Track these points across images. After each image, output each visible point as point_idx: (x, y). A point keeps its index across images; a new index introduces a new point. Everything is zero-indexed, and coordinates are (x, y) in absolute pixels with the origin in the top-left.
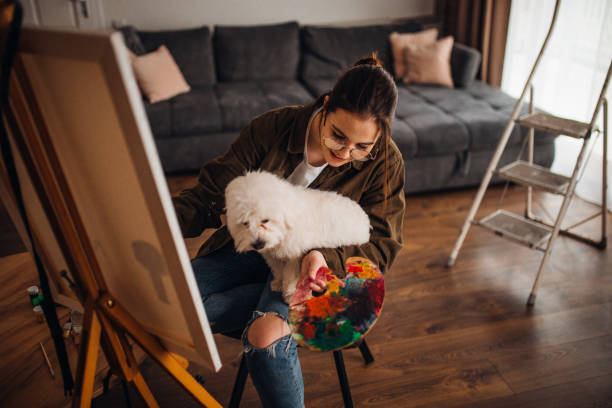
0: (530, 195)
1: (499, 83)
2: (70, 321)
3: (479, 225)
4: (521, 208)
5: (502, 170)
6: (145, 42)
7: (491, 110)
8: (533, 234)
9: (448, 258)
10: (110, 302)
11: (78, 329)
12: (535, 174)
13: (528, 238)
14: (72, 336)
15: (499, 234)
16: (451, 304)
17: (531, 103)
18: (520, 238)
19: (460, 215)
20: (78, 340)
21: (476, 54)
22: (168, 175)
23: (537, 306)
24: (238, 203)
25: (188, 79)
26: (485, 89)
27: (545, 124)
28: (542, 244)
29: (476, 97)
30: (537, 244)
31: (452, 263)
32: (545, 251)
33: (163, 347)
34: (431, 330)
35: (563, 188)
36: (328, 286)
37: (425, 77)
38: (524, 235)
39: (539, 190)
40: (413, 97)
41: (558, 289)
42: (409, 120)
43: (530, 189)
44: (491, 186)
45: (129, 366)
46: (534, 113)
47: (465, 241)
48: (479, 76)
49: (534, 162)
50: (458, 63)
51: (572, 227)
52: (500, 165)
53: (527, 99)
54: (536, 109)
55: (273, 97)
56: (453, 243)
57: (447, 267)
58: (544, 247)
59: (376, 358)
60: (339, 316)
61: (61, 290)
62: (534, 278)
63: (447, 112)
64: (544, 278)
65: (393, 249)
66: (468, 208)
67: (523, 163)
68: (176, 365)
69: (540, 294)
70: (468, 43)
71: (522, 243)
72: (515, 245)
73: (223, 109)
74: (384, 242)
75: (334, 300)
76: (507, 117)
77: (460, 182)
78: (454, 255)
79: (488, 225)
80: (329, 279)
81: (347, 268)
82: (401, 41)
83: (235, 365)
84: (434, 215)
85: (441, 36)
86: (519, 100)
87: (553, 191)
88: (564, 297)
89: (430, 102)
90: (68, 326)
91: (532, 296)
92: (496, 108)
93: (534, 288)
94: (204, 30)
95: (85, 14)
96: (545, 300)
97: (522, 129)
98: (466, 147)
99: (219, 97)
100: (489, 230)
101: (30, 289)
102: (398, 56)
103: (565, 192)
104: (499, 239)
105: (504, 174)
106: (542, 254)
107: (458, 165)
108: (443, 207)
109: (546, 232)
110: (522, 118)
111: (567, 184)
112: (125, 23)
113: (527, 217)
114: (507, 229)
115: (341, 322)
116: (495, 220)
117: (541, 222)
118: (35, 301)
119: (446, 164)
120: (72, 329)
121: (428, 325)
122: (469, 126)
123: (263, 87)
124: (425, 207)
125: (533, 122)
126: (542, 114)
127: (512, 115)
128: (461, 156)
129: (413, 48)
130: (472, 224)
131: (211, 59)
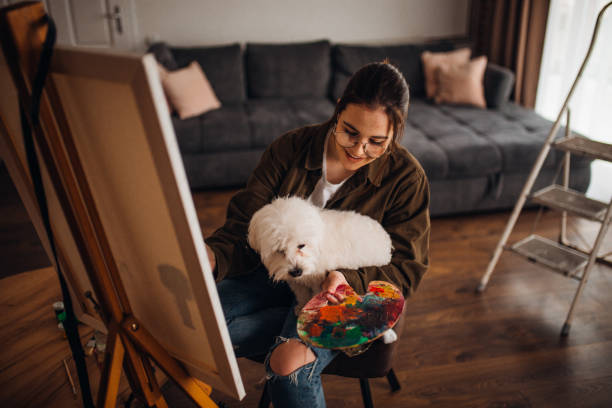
0: (565, 220)
1: (533, 104)
2: (93, 339)
3: (511, 250)
4: (555, 233)
5: (536, 195)
6: (176, 58)
7: (524, 132)
8: (568, 260)
9: (479, 283)
10: (134, 326)
11: (102, 347)
12: (571, 199)
13: (563, 265)
14: (96, 354)
15: (532, 260)
16: (480, 331)
17: (567, 127)
18: (553, 265)
19: (491, 239)
20: (101, 359)
21: (510, 76)
22: (195, 191)
23: (571, 337)
24: (273, 230)
25: (218, 95)
26: (518, 110)
27: (582, 148)
28: (578, 271)
29: (510, 118)
30: (572, 272)
31: (482, 288)
32: (580, 280)
33: (186, 372)
34: (461, 358)
35: (601, 214)
36: (345, 300)
37: (457, 97)
38: (558, 262)
39: (575, 215)
40: (444, 117)
41: (593, 319)
42: (441, 141)
43: (565, 214)
44: (525, 209)
45: (152, 389)
46: (570, 136)
47: (497, 266)
48: (512, 97)
49: (570, 187)
50: (491, 83)
51: (609, 254)
52: (535, 189)
53: (563, 121)
54: (573, 132)
55: (304, 115)
56: (484, 268)
57: (477, 292)
58: (580, 275)
59: (403, 386)
60: (350, 323)
61: (86, 310)
62: (568, 308)
63: (480, 133)
64: (579, 306)
65: (418, 271)
66: (501, 232)
67: (559, 188)
68: (199, 391)
69: (575, 324)
70: (502, 63)
71: (557, 270)
72: (548, 272)
73: (253, 127)
74: (407, 264)
75: (348, 310)
76: (541, 140)
77: (493, 205)
78: (485, 280)
79: (521, 251)
80: (348, 293)
81: (369, 289)
82: (434, 60)
83: (258, 387)
84: (465, 238)
85: (474, 56)
86: (556, 123)
87: (589, 218)
88: (600, 328)
89: (462, 122)
90: (92, 343)
91: (566, 326)
92: (530, 129)
93: (569, 317)
94: (235, 47)
95: (120, 29)
96: (580, 329)
97: (558, 152)
98: (498, 169)
99: (249, 113)
100: (522, 256)
101: (56, 305)
102: (429, 75)
103: (602, 219)
104: (531, 265)
105: (538, 198)
106: (577, 282)
107: (490, 187)
108: (474, 231)
109: (583, 260)
110: (559, 142)
111: (605, 211)
112: (157, 38)
113: (560, 242)
114: (541, 255)
115: (352, 328)
116: (529, 246)
117: (575, 249)
118: (61, 317)
119: (477, 187)
120: (95, 348)
121: (457, 352)
122: (502, 148)
123: (293, 104)
124: (455, 229)
125: (569, 145)
126: (579, 138)
127: (548, 138)
128: (493, 178)
129: (445, 68)
130: (504, 249)
131: (242, 76)
